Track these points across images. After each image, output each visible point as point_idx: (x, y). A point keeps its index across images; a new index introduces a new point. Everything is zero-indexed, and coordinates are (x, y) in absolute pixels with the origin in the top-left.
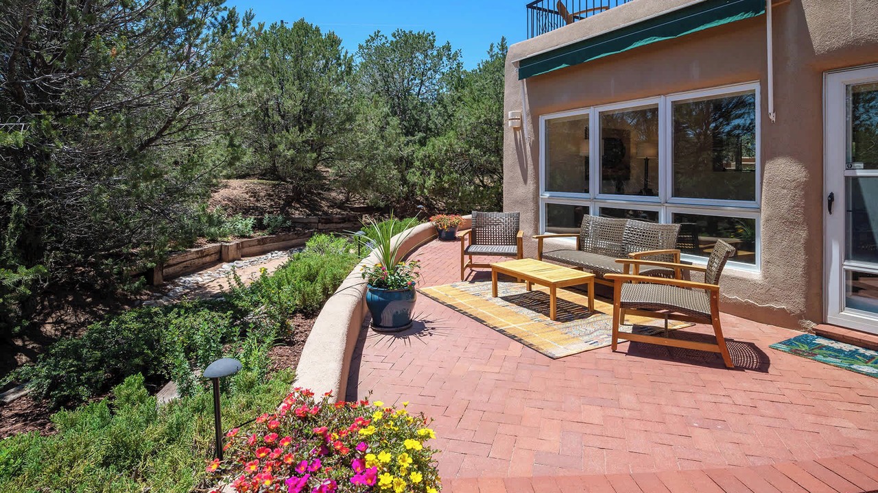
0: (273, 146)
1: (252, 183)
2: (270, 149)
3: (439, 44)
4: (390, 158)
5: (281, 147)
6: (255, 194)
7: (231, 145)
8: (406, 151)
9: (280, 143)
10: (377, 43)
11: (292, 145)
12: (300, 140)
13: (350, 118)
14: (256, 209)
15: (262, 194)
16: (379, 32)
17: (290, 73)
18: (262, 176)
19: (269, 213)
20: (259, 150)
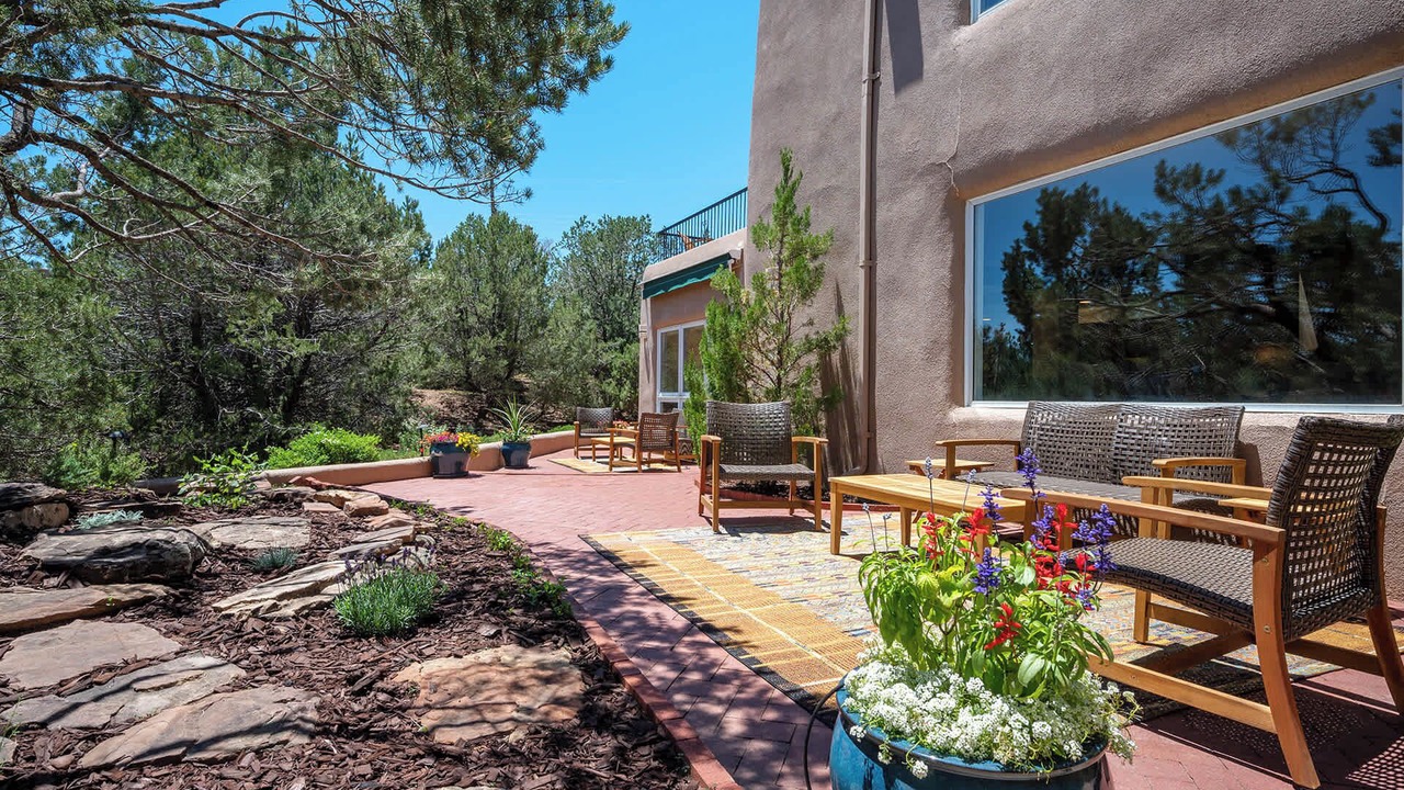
0: (466, 352)
1: (448, 393)
2: (464, 354)
3: (656, 228)
4: (585, 366)
5: (474, 353)
6: (450, 405)
7: (426, 351)
8: (605, 359)
9: (472, 349)
10: (584, 230)
11: (485, 352)
12: (492, 345)
13: (544, 322)
14: (450, 419)
15: (458, 404)
16: (585, 217)
17: (484, 273)
18: (458, 386)
19: (462, 423)
20: (453, 356)
